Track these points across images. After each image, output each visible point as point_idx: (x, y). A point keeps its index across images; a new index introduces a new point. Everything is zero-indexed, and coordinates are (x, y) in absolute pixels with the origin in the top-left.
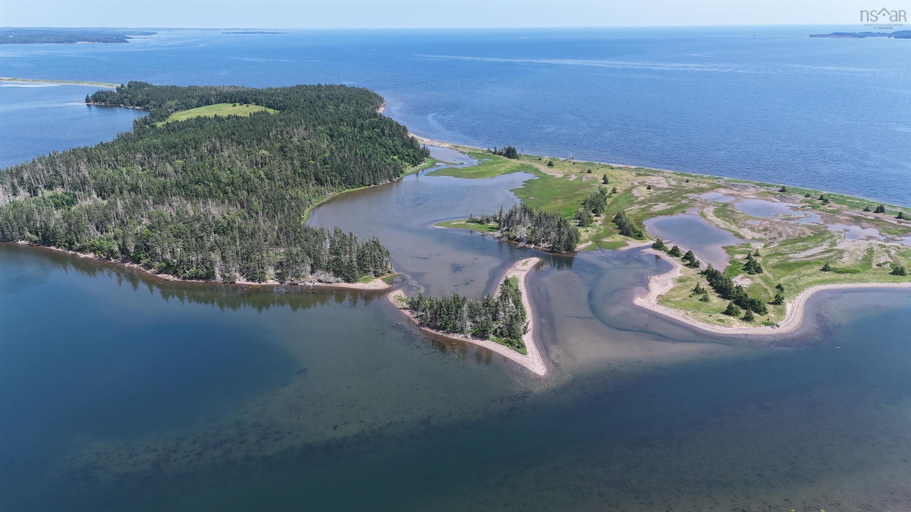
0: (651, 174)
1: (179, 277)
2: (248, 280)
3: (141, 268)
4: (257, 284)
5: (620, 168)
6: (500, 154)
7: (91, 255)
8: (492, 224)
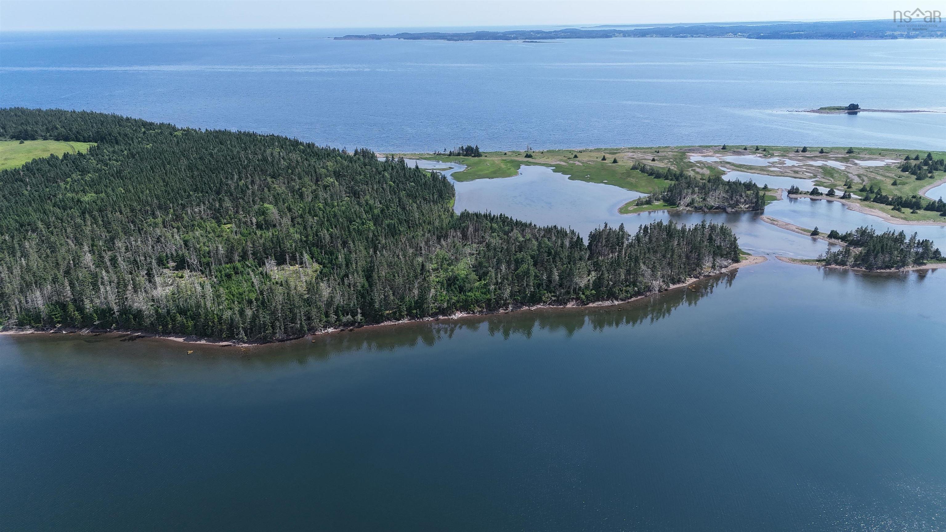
0: (616, 151)
1: (617, 299)
2: (674, 283)
3: (551, 306)
4: (684, 285)
5: (584, 151)
6: (459, 154)
7: (458, 315)
8: (657, 203)
